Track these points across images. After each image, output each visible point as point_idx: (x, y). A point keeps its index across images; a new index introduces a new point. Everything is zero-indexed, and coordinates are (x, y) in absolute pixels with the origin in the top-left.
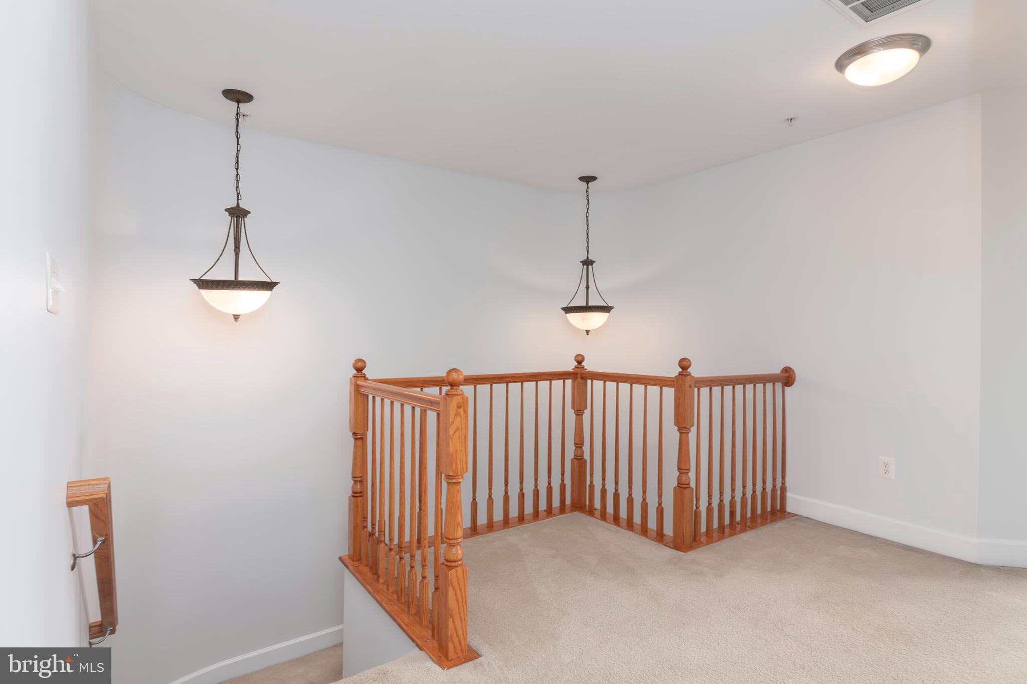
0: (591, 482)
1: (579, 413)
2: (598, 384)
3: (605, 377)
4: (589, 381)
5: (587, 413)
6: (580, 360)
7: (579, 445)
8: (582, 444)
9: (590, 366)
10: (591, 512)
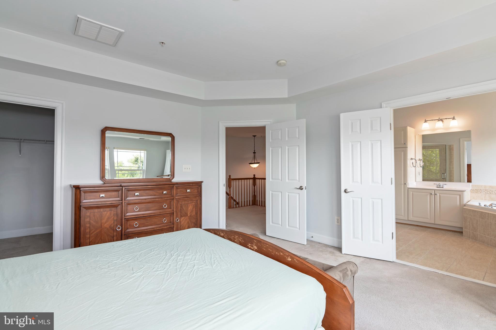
0: (257, 199)
1: (254, 186)
2: (258, 180)
3: (259, 179)
4: (256, 180)
5: (256, 186)
6: (254, 175)
7: (254, 192)
8: (255, 192)
9: (256, 177)
10: (256, 205)
